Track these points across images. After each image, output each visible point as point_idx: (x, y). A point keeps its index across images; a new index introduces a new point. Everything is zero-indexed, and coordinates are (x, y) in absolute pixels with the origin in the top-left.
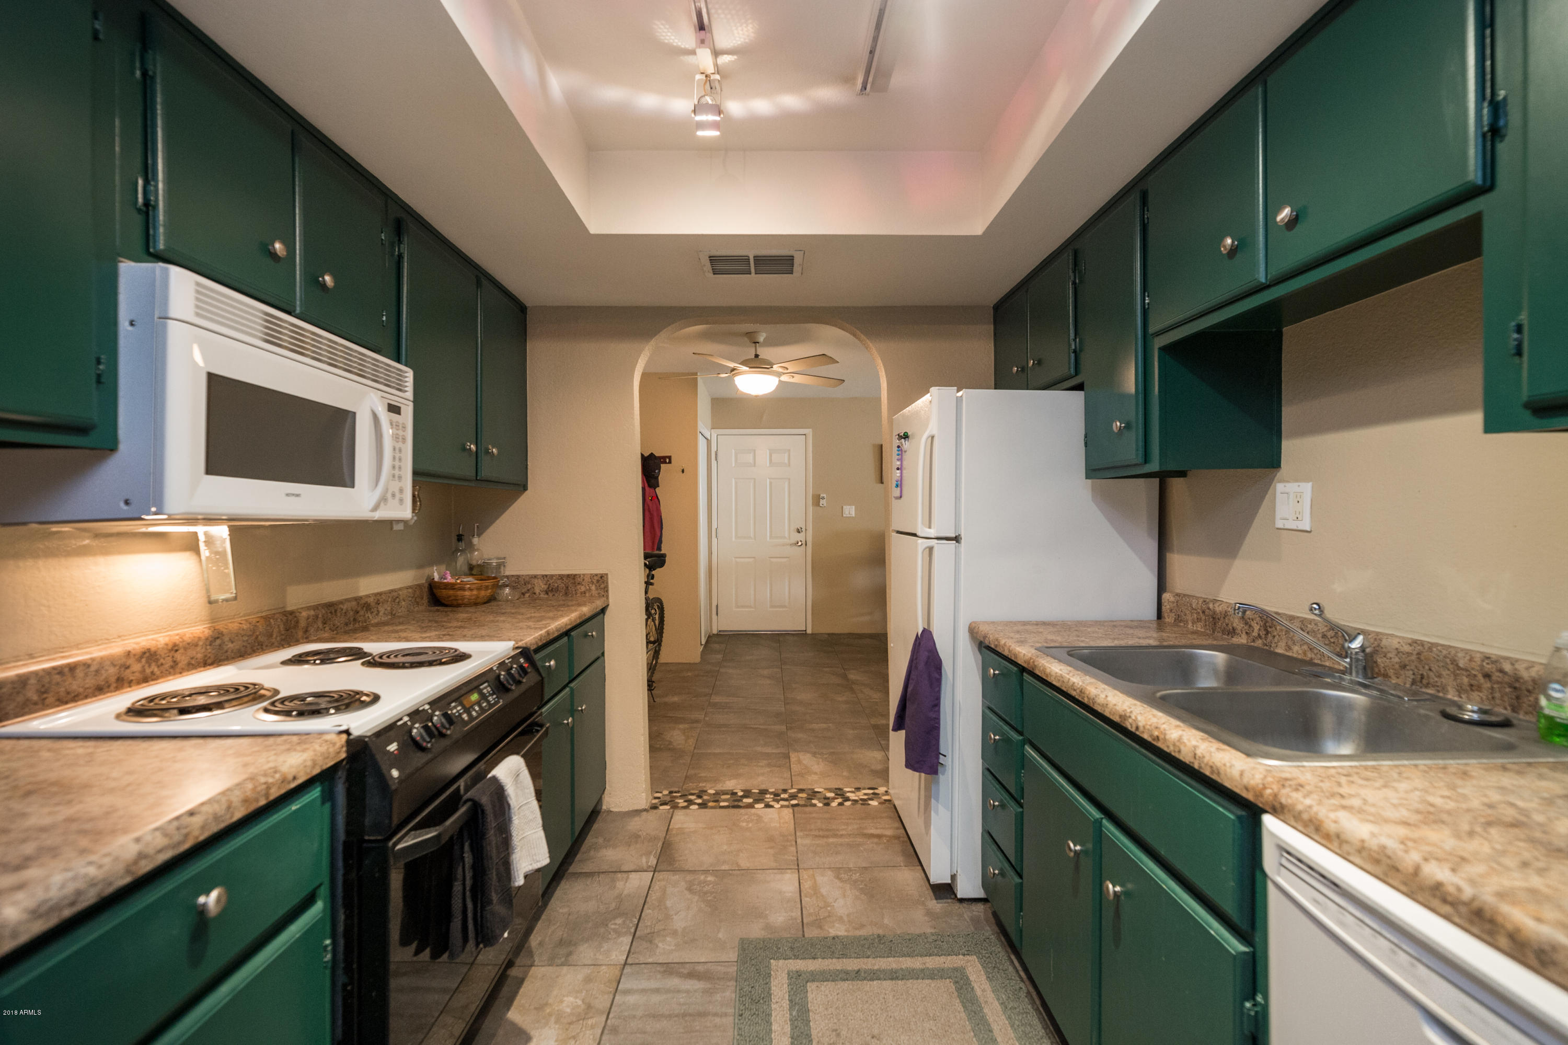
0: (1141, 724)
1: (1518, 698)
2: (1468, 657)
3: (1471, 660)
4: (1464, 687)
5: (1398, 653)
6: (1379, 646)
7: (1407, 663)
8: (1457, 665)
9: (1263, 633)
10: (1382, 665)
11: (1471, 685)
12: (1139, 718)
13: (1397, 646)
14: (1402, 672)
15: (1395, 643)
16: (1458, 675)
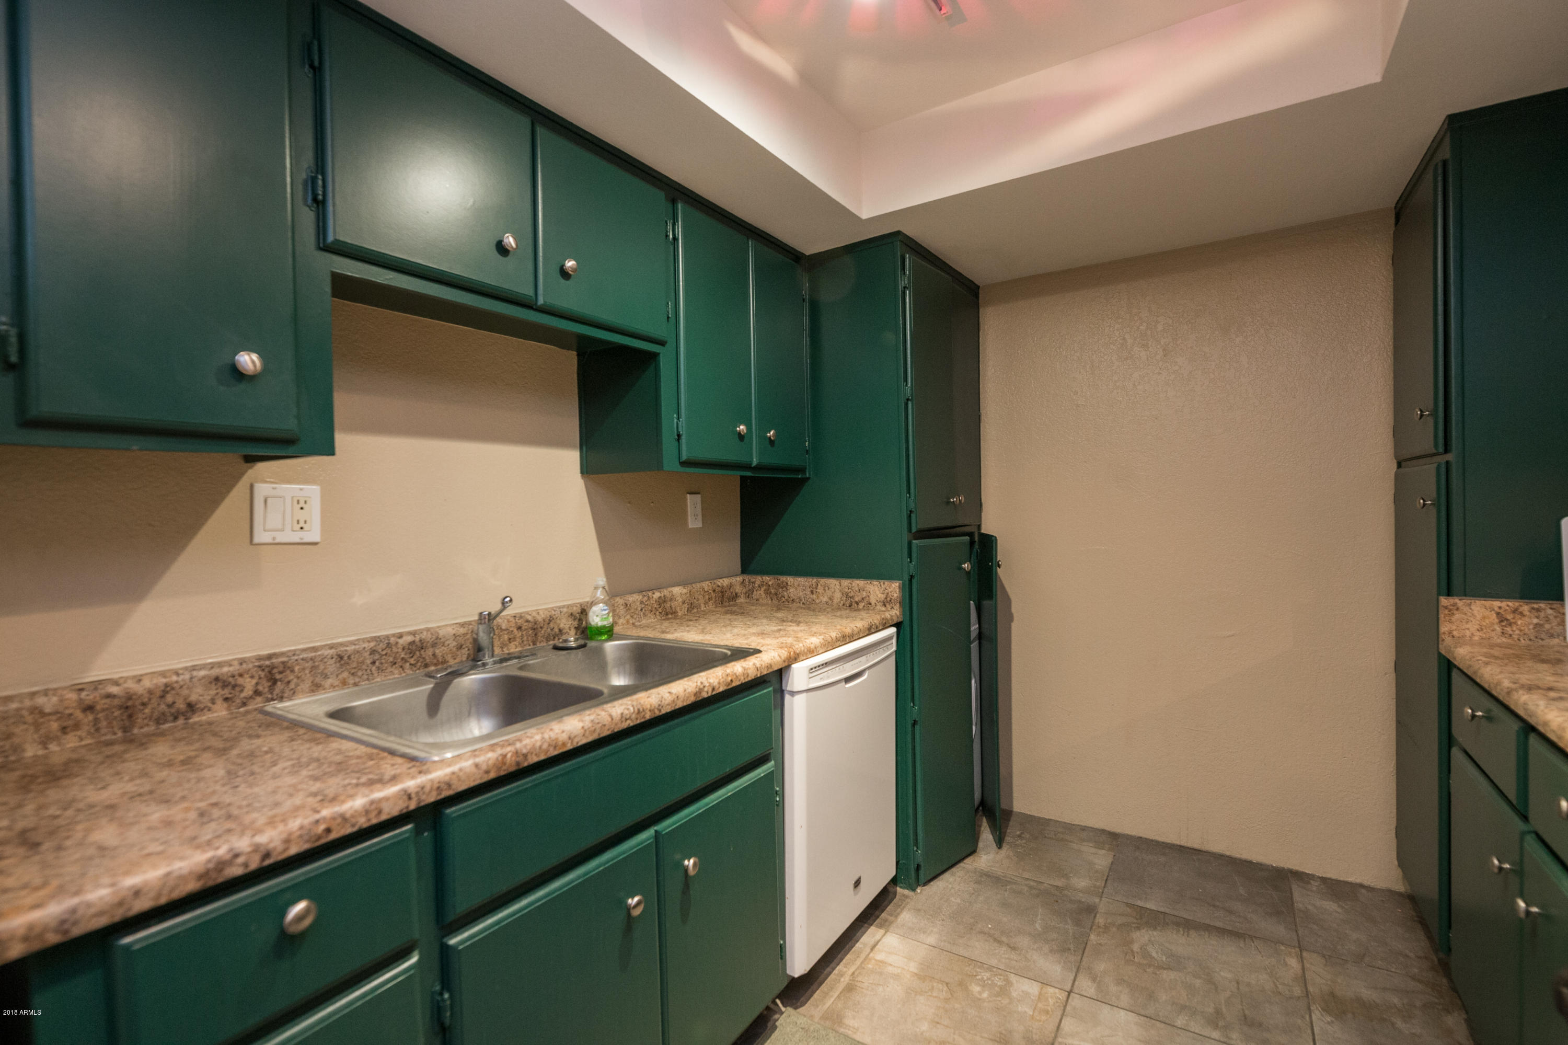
0: (716, 684)
1: (536, 635)
2: (506, 621)
3: (508, 621)
4: (505, 643)
5: (456, 637)
6: (437, 638)
7: (463, 642)
8: (501, 629)
9: (264, 686)
10: (441, 654)
11: (510, 639)
12: (711, 681)
13: (454, 632)
14: (459, 653)
15: (450, 631)
16: (501, 635)
